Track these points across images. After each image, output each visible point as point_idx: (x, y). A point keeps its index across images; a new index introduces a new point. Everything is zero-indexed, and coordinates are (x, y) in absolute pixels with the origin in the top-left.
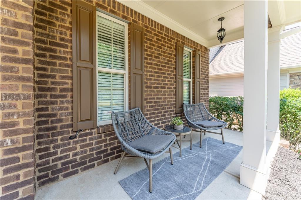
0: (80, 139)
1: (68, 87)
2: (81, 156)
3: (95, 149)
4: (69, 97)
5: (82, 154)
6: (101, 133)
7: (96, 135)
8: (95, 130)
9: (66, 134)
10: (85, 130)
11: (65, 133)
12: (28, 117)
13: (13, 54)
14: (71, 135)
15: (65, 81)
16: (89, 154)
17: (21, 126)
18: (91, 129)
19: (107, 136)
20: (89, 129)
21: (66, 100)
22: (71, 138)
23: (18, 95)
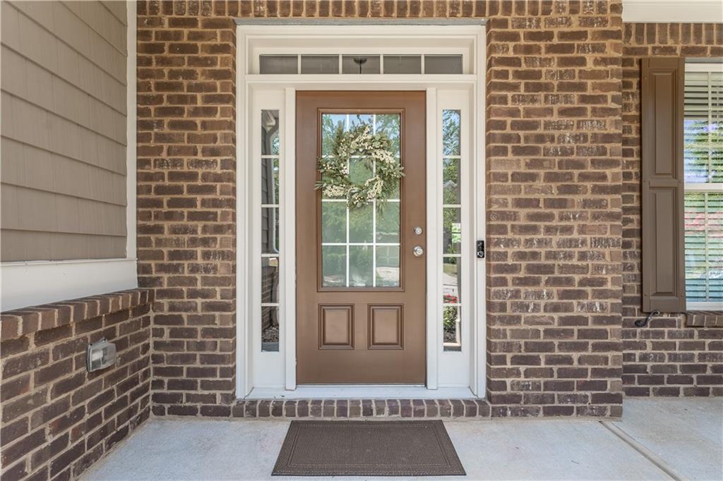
0: (653, 329)
1: (632, 228)
2: (654, 363)
3: (680, 358)
4: (635, 247)
5: (656, 361)
6: (694, 327)
7: (683, 329)
8: (680, 318)
9: (630, 316)
10: (662, 314)
11: (629, 313)
12: (617, 273)
13: (602, 181)
14: (637, 318)
15: (628, 216)
16: (668, 366)
17: (609, 286)
18: (673, 314)
19: (705, 335)
20: (668, 313)
21: (630, 252)
22: (638, 324)
23: (607, 240)
